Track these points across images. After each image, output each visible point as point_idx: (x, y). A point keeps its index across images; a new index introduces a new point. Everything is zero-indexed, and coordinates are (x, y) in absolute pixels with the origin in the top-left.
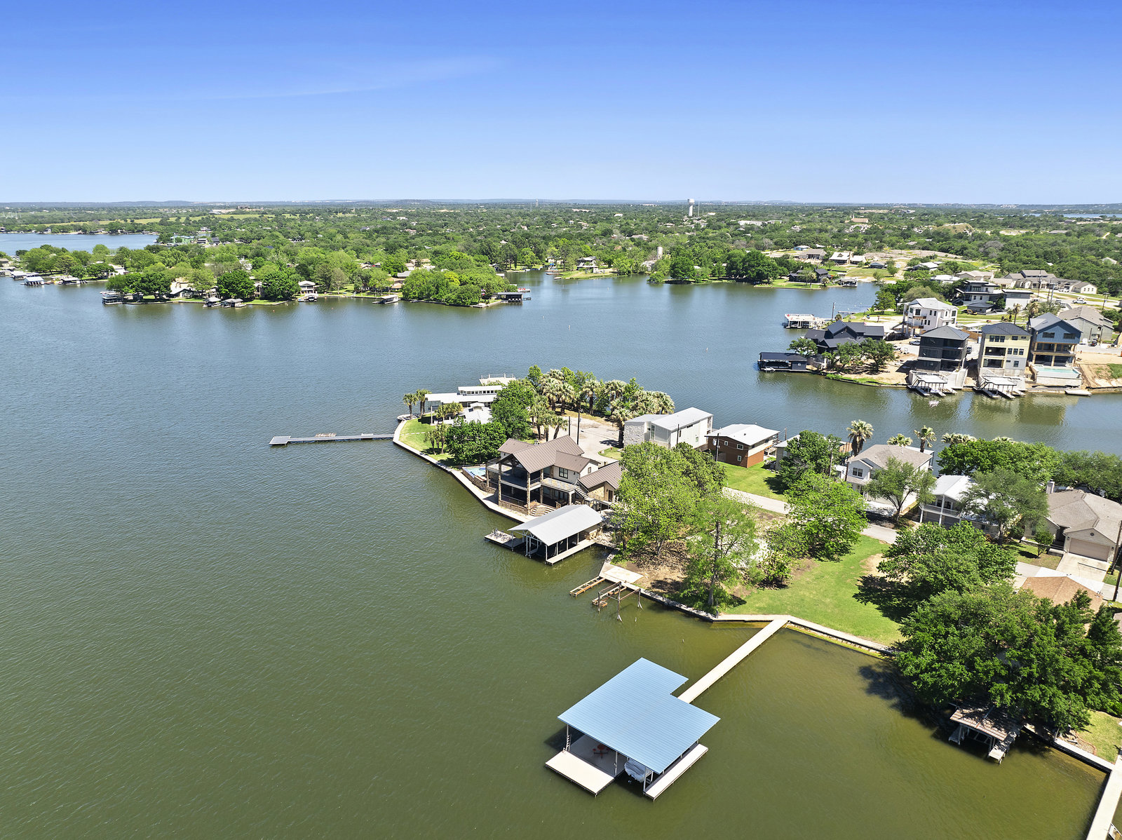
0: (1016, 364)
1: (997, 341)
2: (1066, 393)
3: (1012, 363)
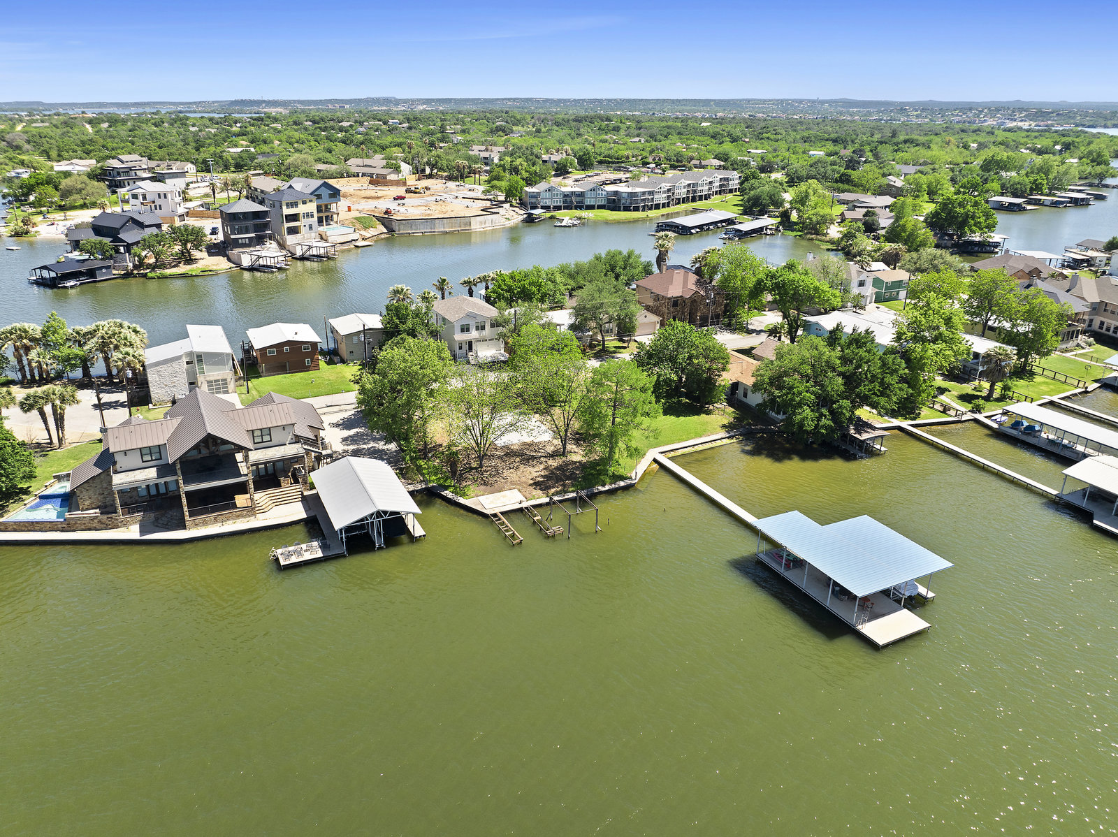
0: (311, 227)
1: (292, 207)
2: (357, 247)
3: (307, 227)
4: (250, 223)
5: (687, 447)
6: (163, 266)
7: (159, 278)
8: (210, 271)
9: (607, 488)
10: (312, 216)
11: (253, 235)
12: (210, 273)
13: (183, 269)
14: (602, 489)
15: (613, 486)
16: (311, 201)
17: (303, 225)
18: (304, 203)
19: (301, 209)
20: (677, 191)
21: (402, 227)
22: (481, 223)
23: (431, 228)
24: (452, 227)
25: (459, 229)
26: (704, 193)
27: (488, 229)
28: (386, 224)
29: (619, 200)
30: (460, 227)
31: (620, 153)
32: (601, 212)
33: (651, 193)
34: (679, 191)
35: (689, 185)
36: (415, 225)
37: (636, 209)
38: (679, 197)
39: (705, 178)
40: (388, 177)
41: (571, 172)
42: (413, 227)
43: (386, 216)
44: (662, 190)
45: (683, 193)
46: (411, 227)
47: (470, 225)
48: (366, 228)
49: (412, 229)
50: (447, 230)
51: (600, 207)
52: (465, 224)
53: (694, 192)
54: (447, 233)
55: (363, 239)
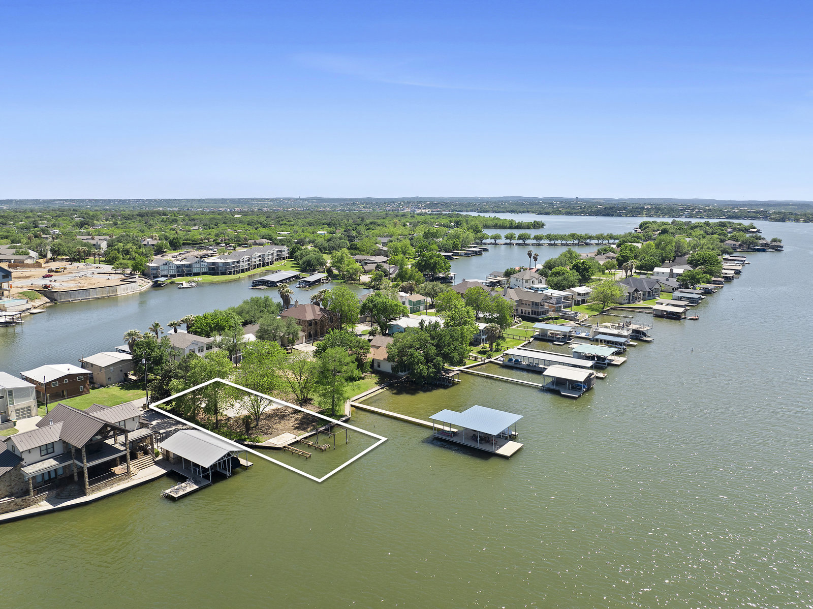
2: (31, 313)
5: (365, 396)
20: (253, 260)
21: (63, 297)
22: (124, 290)
23: (86, 296)
24: (103, 294)
25: (109, 295)
26: (269, 261)
27: (130, 293)
28: (48, 296)
29: (218, 268)
30: (109, 293)
31: (195, 237)
32: (206, 277)
33: (238, 262)
34: (254, 260)
35: (260, 256)
36: (74, 295)
37: (230, 273)
38: (255, 264)
39: (269, 251)
40: (25, 262)
41: (165, 252)
42: (72, 296)
43: (47, 290)
44: (245, 260)
45: (257, 261)
46: (70, 296)
47: (117, 291)
48: (32, 300)
49: (71, 298)
50: (99, 296)
51: (204, 274)
52: (113, 291)
53: (264, 260)
54: (99, 298)
55: (34, 308)
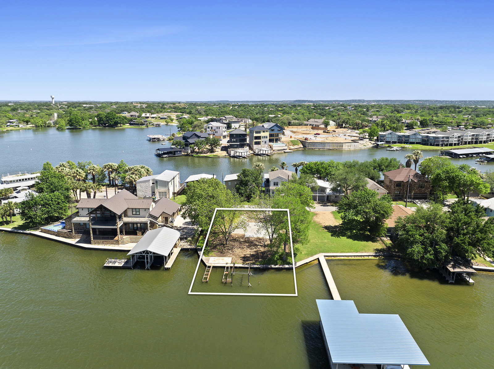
0: (265, 142)
1: (258, 133)
2: (284, 152)
3: (264, 142)
4: (238, 139)
5: (344, 256)
6: (201, 153)
7: (197, 157)
8: (217, 156)
9: (277, 266)
10: (267, 138)
11: (239, 143)
12: (216, 157)
13: (209, 154)
14: (273, 266)
15: (281, 266)
16: (267, 131)
17: (262, 141)
18: (264, 132)
19: (262, 134)
20: (464, 138)
21: (310, 146)
22: (348, 146)
23: (323, 147)
24: (333, 147)
25: (337, 148)
27: (352, 149)
28: (304, 144)
29: (428, 140)
30: (337, 147)
31: (448, 120)
32: (417, 146)
33: (448, 138)
34: (466, 138)
36: (316, 145)
37: (438, 145)
41: (415, 128)
42: (315, 146)
43: (305, 141)
44: (455, 136)
45: (469, 139)
46: (314, 146)
47: (342, 147)
48: (294, 145)
49: (314, 147)
50: (331, 148)
51: (417, 143)
52: (340, 146)
54: (330, 149)
55: (289, 149)
